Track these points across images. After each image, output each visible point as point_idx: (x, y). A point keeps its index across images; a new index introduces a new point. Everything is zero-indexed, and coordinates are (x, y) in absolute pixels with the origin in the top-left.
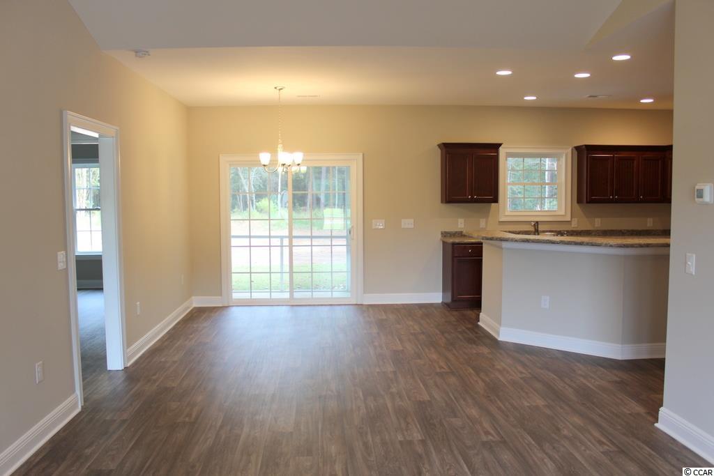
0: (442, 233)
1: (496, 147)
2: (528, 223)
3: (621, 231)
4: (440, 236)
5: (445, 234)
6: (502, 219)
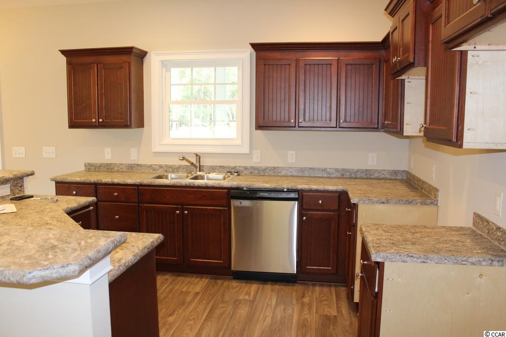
0: (85, 165)
1: (128, 52)
4: (83, 168)
5: (88, 166)
6: (157, 149)
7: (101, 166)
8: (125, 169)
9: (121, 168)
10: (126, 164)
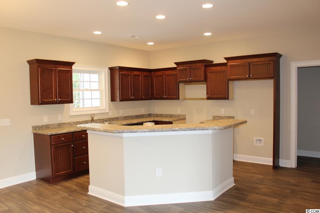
0: (33, 127)
1: (71, 64)
2: (87, 115)
3: (131, 116)
4: (31, 129)
5: (34, 128)
6: (72, 114)
7: (42, 127)
8: (56, 127)
9: (54, 126)
10: (57, 124)
